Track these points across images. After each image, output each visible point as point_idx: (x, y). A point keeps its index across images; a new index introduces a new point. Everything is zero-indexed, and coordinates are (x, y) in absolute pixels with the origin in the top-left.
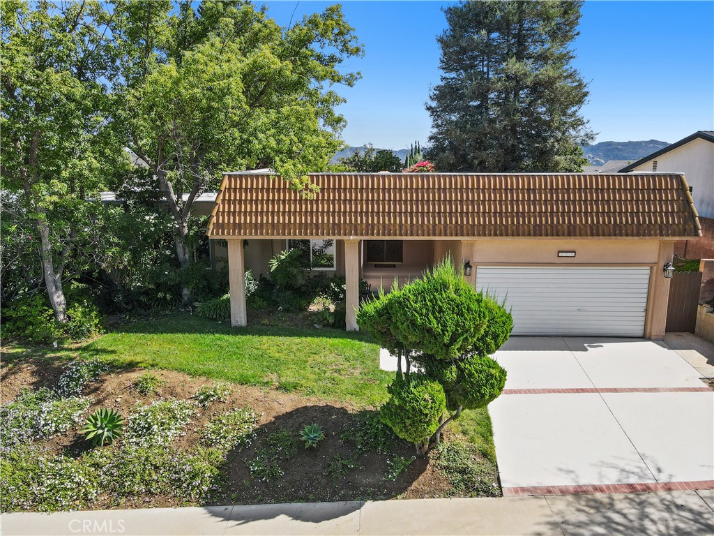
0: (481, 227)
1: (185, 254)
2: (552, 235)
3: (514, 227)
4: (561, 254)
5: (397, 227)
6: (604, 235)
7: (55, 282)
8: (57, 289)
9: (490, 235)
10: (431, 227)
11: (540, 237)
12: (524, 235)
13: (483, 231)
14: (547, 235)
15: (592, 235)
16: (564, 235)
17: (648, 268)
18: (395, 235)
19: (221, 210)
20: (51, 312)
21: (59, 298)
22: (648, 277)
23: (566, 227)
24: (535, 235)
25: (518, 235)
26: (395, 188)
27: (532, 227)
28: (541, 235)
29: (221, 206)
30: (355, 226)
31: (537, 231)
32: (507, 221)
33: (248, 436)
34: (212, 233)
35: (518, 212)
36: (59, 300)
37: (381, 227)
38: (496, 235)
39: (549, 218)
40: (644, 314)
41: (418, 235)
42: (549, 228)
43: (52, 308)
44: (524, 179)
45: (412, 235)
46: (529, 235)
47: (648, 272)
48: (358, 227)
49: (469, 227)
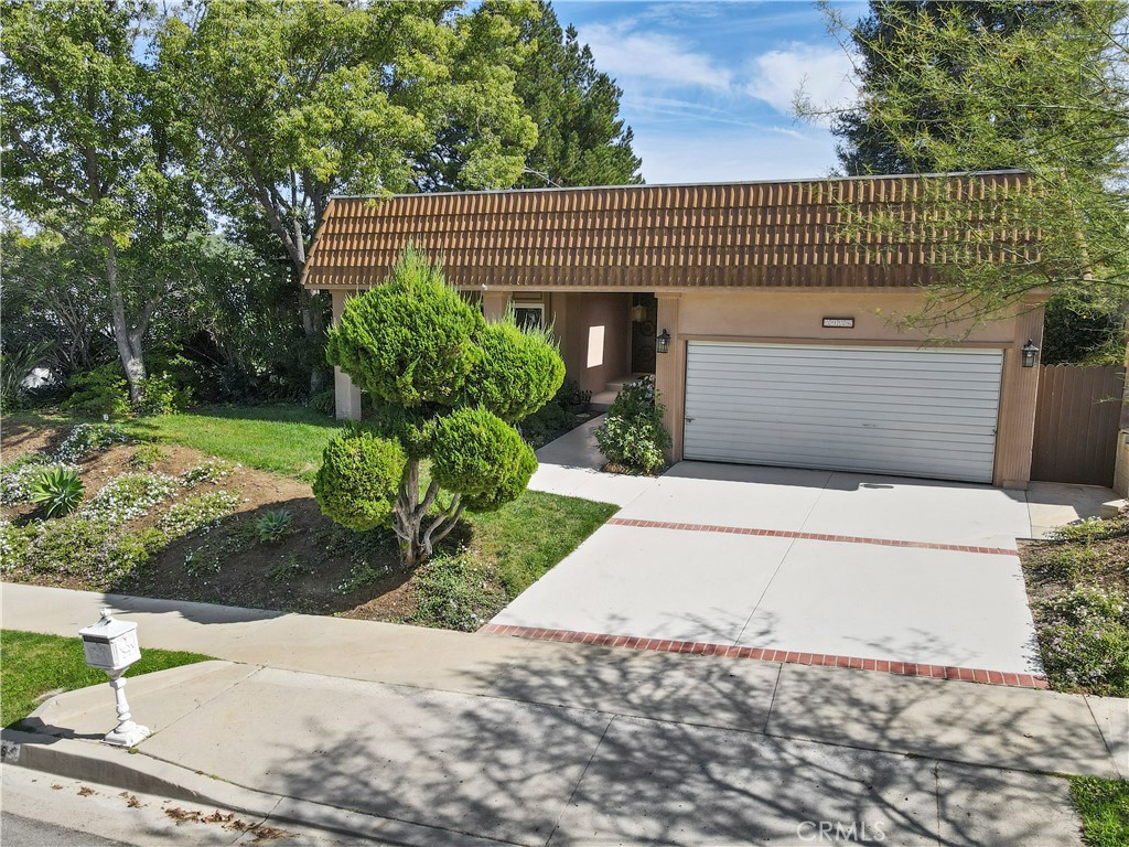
0: (680, 272)
1: (312, 325)
2: (799, 284)
3: (735, 271)
4: (827, 323)
5: (552, 271)
6: (893, 285)
7: (129, 344)
8: (132, 352)
9: (694, 284)
10: (601, 272)
11: (778, 288)
12: (749, 284)
13: (683, 276)
14: (789, 284)
15: (871, 284)
16: (819, 284)
17: (1000, 352)
18: (547, 283)
19: (321, 248)
20: (124, 382)
21: (135, 367)
22: (998, 369)
23: (824, 271)
24: (769, 284)
25: (740, 284)
26: (554, 211)
27: (764, 271)
28: (779, 284)
29: (322, 242)
30: (492, 270)
31: (774, 278)
32: (723, 261)
33: (212, 523)
34: (307, 282)
35: (742, 246)
36: (135, 368)
37: (528, 271)
38: (703, 283)
39: (796, 255)
40: (992, 440)
41: (580, 284)
42: (794, 271)
43: (126, 378)
44: (758, 191)
45: (572, 283)
46: (759, 284)
47: (1000, 360)
48: (496, 271)
49: (661, 271)
